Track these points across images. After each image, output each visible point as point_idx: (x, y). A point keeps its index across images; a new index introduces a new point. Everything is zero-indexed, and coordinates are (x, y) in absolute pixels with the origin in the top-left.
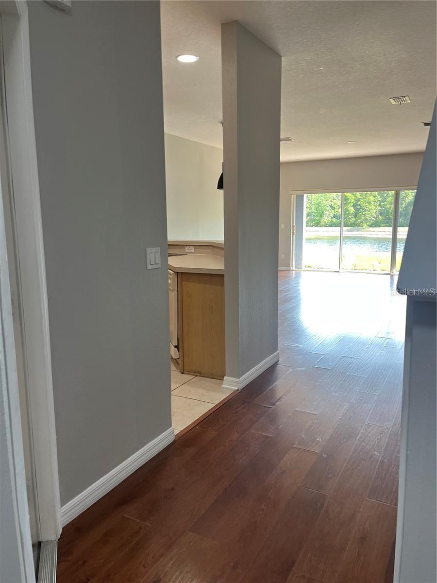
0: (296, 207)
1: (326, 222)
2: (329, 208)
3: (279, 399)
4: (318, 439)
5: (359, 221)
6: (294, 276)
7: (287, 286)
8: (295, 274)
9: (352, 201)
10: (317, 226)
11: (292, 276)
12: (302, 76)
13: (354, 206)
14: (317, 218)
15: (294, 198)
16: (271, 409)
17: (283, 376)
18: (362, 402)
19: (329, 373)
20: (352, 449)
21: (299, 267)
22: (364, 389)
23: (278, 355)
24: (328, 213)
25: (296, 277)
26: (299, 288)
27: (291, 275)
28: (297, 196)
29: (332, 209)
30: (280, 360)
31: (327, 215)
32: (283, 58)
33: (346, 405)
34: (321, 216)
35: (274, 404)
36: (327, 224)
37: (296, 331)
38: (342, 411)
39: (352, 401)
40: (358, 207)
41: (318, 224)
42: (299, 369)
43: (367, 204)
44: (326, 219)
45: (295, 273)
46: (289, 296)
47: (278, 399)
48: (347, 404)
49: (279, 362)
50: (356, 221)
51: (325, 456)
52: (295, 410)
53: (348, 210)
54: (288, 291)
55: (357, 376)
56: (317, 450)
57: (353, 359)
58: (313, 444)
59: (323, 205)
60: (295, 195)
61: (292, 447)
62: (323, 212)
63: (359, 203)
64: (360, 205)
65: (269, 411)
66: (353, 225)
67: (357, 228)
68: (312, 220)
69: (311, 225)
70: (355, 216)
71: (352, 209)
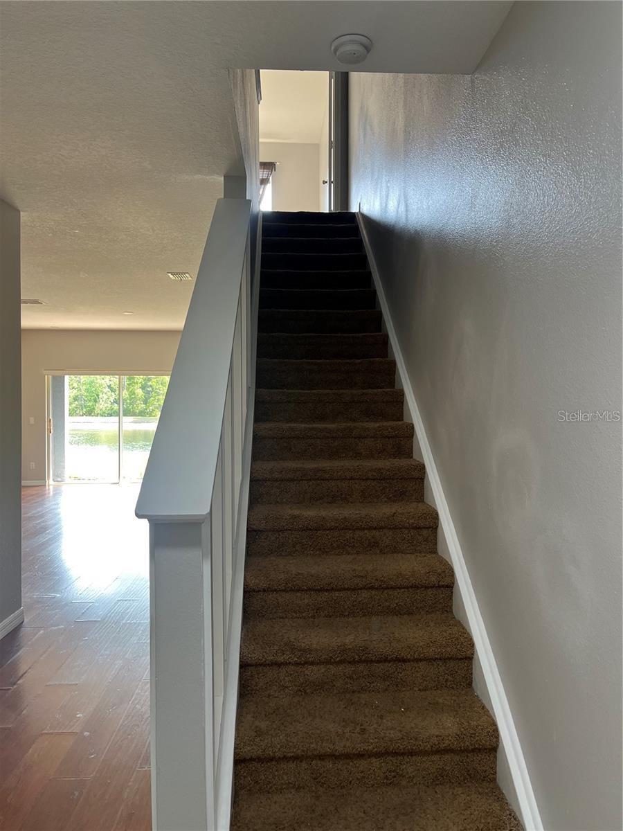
0: (53, 392)
1: (104, 409)
2: (107, 389)
3: (23, 675)
4: (78, 716)
5: (151, 408)
6: (51, 493)
7: (39, 510)
8: (54, 491)
9: (140, 381)
10: (90, 415)
11: (49, 493)
12: (50, 235)
13: (143, 388)
14: (90, 404)
15: (48, 380)
16: (10, 691)
17: (30, 643)
18: (141, 655)
19: (97, 625)
20: (123, 717)
21: (59, 479)
22: (144, 638)
23: (22, 612)
24: (105, 397)
25: (55, 495)
26: (59, 510)
27: (47, 492)
28: (54, 378)
29: (112, 391)
30: (26, 620)
31: (104, 399)
32: (21, 213)
33: (119, 662)
34: (95, 401)
35: (15, 684)
36: (105, 413)
37: (51, 574)
38: (113, 672)
39: (127, 656)
40: (148, 389)
41: (90, 413)
42: (53, 628)
43: (161, 386)
44: (103, 405)
45: (54, 488)
46: (43, 524)
47: (20, 674)
48: (121, 662)
49: (25, 622)
50: (146, 409)
51: (87, 734)
52: (47, 686)
53: (134, 394)
54: (42, 516)
55: (135, 623)
56: (77, 729)
57: (131, 602)
58: (72, 724)
59: (98, 385)
60: (50, 377)
61: (42, 734)
62: (98, 395)
63: (149, 383)
64: (151, 386)
65: (7, 695)
66: (143, 414)
67: (147, 418)
68: (82, 407)
69: (81, 414)
70: (145, 402)
71: (140, 392)
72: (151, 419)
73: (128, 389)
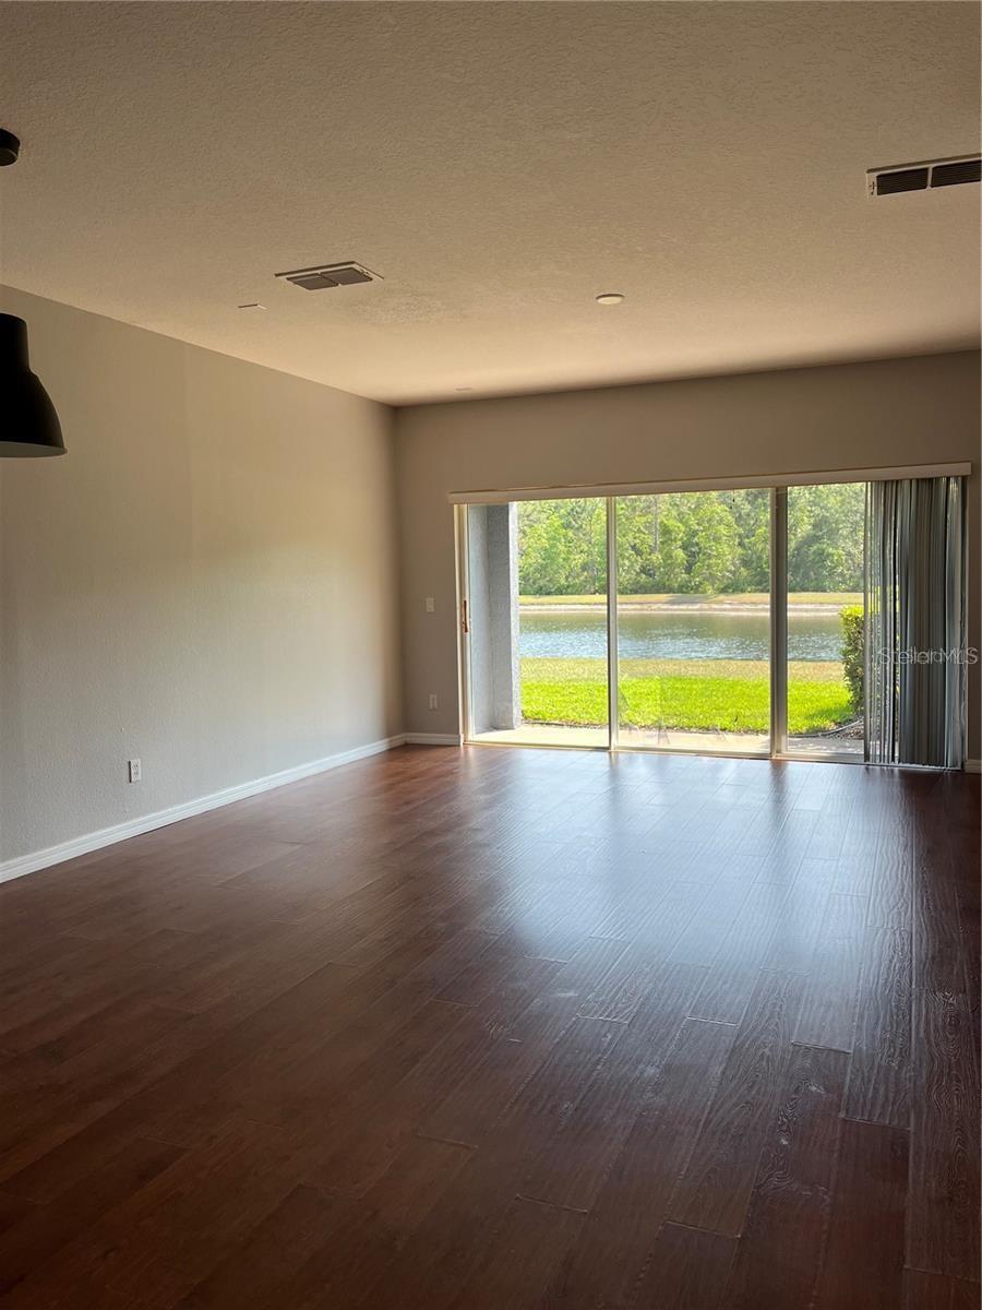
1: (625, 583)
2: (630, 551)
5: (697, 579)
9: (679, 537)
13: (685, 547)
15: (462, 515)
24: (627, 563)
29: (637, 554)
31: (626, 568)
36: (626, 588)
40: (693, 550)
43: (712, 543)
44: (623, 578)
50: (690, 582)
53: (671, 557)
60: (464, 507)
63: (695, 540)
64: (697, 544)
66: (684, 590)
67: (692, 595)
68: (595, 579)
69: (592, 590)
70: (689, 570)
71: (680, 554)
72: (696, 598)
73: (661, 551)
